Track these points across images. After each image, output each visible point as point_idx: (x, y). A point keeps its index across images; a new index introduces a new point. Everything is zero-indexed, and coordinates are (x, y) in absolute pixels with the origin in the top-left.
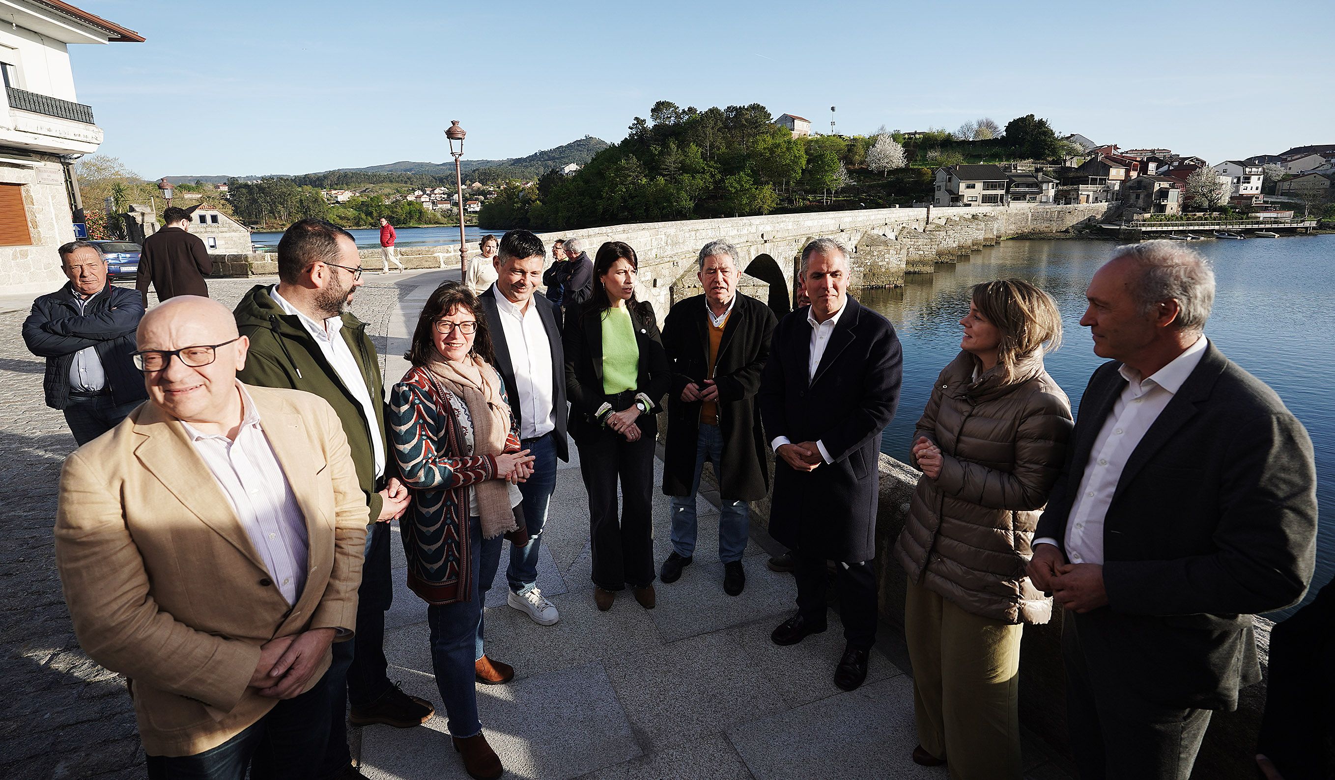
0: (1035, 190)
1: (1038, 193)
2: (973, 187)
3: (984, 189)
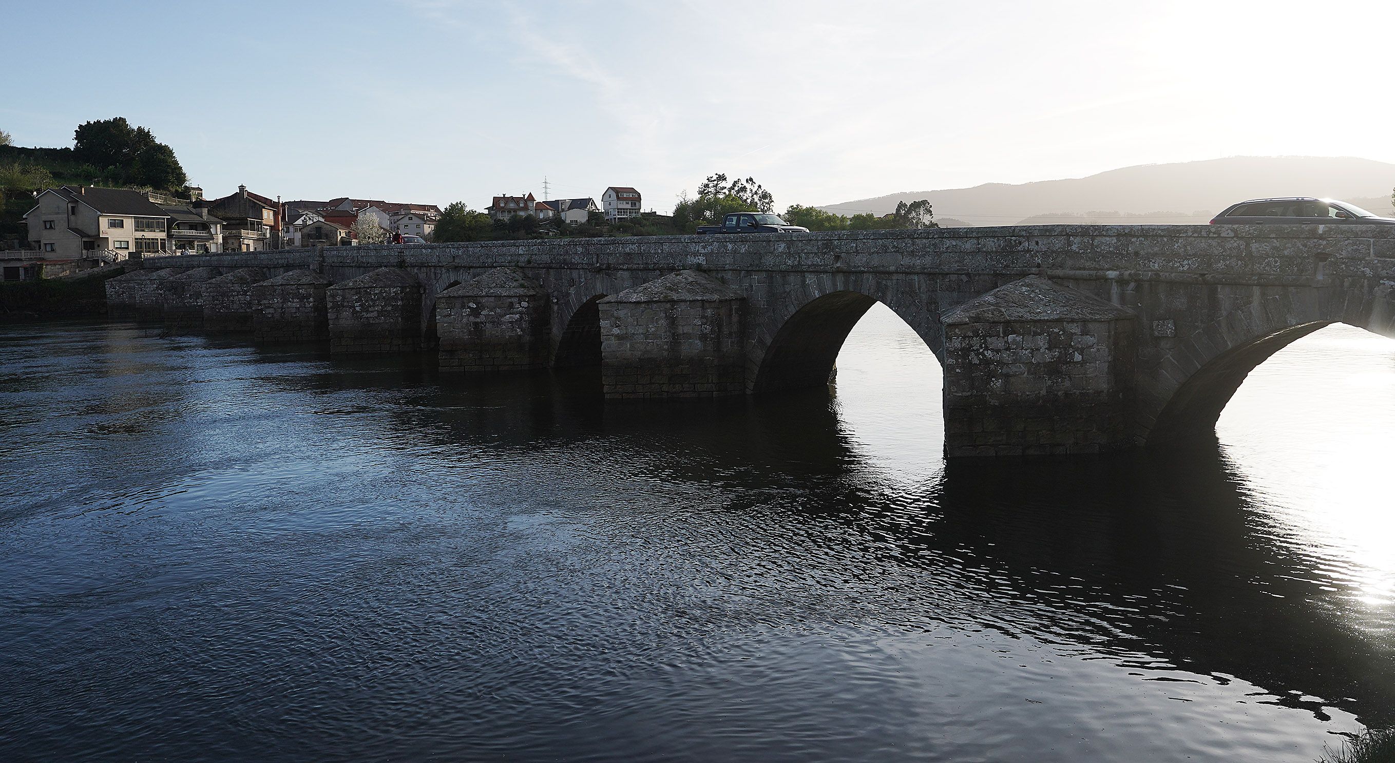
0: (204, 234)
1: (208, 239)
2: (121, 225)
3: (136, 230)
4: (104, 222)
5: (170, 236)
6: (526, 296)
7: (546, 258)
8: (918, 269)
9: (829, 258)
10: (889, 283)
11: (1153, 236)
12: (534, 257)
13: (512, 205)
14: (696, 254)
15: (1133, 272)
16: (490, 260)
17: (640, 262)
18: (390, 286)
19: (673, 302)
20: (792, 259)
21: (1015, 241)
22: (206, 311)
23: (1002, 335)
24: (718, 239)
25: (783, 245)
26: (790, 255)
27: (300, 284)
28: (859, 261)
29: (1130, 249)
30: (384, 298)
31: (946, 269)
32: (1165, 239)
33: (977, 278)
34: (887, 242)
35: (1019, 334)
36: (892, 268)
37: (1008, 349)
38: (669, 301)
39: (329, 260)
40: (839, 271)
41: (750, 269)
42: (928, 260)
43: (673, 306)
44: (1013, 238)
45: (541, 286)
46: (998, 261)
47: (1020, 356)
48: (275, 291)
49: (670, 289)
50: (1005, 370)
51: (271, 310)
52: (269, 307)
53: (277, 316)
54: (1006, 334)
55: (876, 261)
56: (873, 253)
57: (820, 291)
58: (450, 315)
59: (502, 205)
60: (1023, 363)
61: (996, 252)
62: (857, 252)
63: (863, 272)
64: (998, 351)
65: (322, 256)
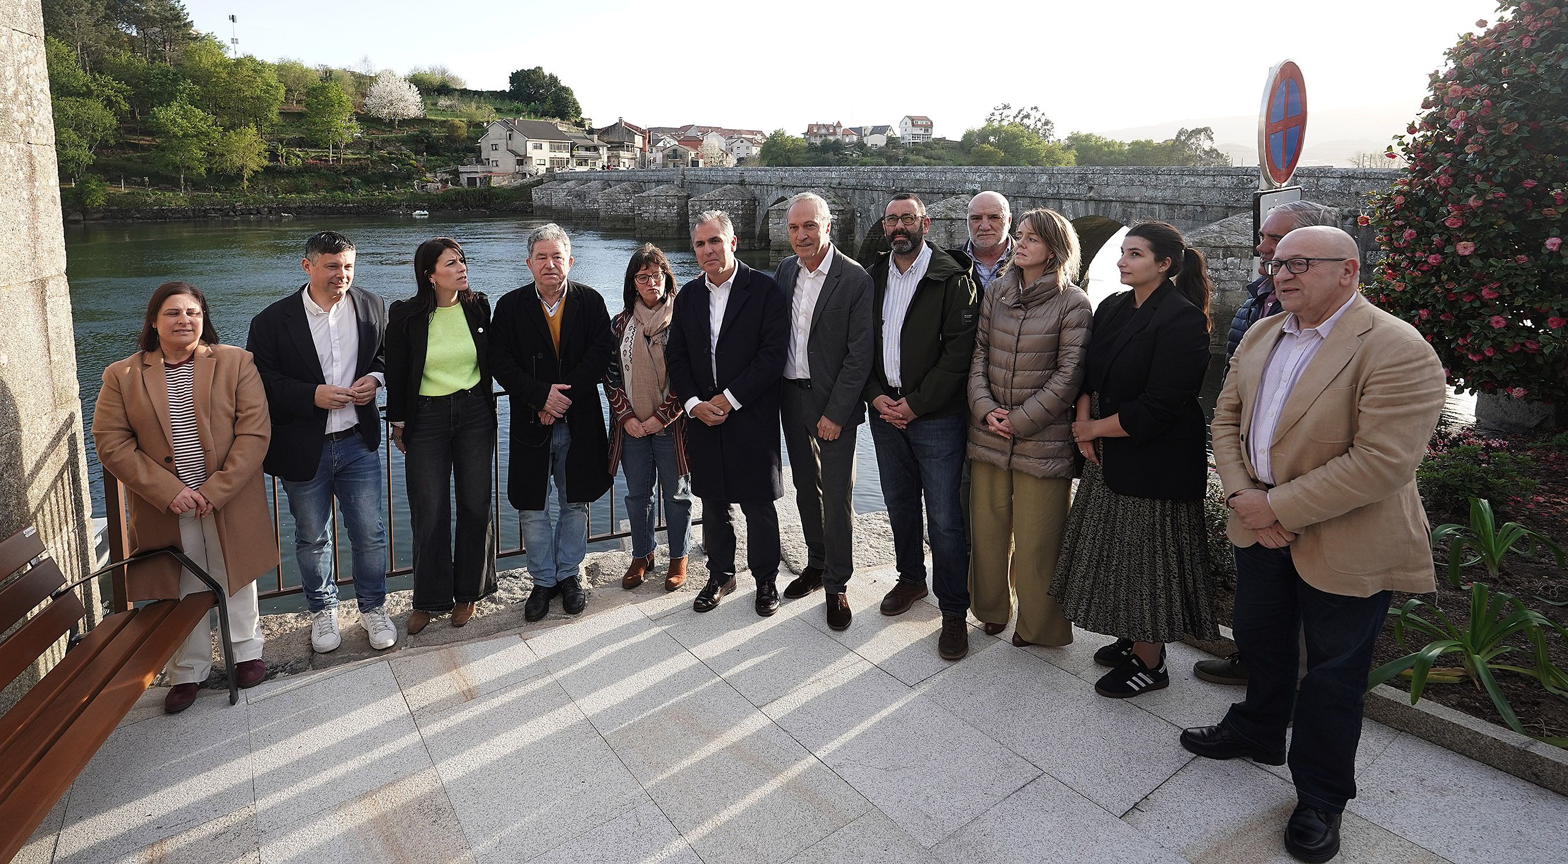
0: (594, 155)
2: (541, 147)
3: (550, 151)
4: (530, 145)
5: (572, 156)
6: (837, 211)
7: (853, 181)
8: (1159, 200)
9: (1083, 189)
10: (1134, 211)
11: (1374, 179)
12: (844, 180)
13: (823, 131)
14: (972, 182)
15: (1352, 209)
16: (809, 181)
17: (928, 187)
18: (733, 200)
19: (952, 219)
20: (1052, 188)
21: (1247, 179)
22: (601, 213)
23: (1221, 257)
24: (992, 171)
25: (1045, 177)
26: (1050, 185)
27: (667, 196)
28: (1109, 192)
29: (1352, 189)
30: (729, 208)
31: (1183, 201)
32: (1386, 182)
33: (1210, 209)
34: (1133, 177)
35: (1237, 257)
36: (1137, 199)
37: (1226, 269)
38: (949, 219)
39: (688, 178)
40: (1091, 199)
41: (1016, 195)
42: (1168, 193)
43: (951, 223)
44: (1245, 177)
45: (848, 203)
46: (1231, 196)
47: (1237, 275)
48: (650, 201)
49: (950, 209)
50: (1221, 286)
51: (647, 215)
52: (646, 212)
53: (652, 219)
54: (1225, 257)
55: (1123, 192)
56: (1121, 186)
57: (1074, 215)
58: (779, 223)
59: (815, 131)
60: (1238, 281)
61: (1229, 188)
62: (1108, 184)
63: (1112, 201)
64: (1217, 270)
65: (683, 174)
